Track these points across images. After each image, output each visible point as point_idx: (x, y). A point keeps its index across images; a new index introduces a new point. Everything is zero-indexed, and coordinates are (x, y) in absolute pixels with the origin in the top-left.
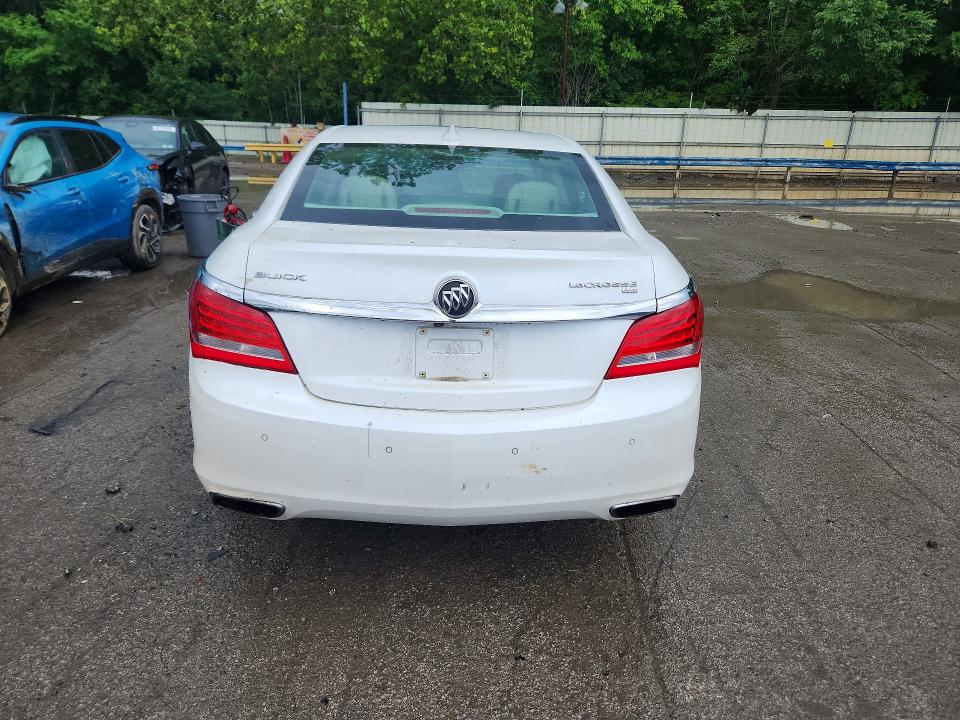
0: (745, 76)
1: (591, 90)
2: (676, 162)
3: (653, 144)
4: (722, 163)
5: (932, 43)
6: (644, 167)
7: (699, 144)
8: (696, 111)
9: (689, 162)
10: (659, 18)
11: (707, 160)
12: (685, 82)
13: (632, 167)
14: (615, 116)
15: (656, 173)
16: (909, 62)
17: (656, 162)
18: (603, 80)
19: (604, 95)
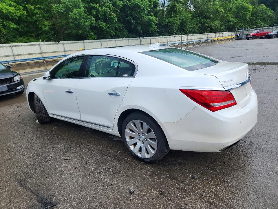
0: (53, 32)
1: (3, 38)
2: (43, 59)
3: (32, 54)
4: (57, 57)
5: (95, 23)
6: (33, 61)
7: (47, 53)
8: (42, 43)
9: (47, 58)
10: (19, 15)
11: (52, 57)
12: (32, 34)
13: (28, 62)
14: (16, 46)
15: (37, 63)
16: (92, 28)
17: (37, 59)
18: (5, 35)
19: (7, 39)
